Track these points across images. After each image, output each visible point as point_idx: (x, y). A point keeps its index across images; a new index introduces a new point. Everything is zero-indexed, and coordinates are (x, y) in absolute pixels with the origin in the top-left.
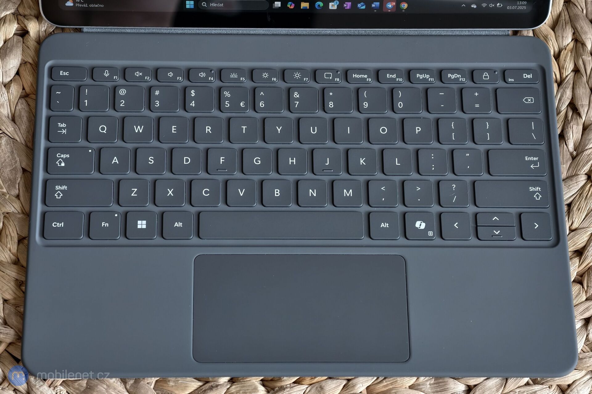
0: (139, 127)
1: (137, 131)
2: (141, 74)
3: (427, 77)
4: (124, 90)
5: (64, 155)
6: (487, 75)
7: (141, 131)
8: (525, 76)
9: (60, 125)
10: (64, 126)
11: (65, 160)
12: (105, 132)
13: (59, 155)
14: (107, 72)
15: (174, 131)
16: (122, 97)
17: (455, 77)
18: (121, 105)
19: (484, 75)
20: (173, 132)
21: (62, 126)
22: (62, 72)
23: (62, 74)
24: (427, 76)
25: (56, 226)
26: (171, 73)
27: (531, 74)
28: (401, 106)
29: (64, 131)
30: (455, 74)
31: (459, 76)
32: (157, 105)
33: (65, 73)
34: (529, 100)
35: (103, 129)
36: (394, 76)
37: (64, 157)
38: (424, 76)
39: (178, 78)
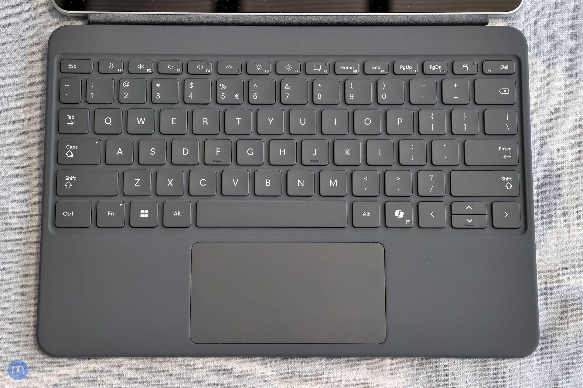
0: (141, 119)
1: (139, 123)
2: (143, 66)
3: (410, 69)
4: (127, 82)
5: (73, 146)
6: (467, 66)
7: (143, 123)
8: (502, 67)
9: (69, 117)
10: (72, 118)
11: (74, 151)
12: (111, 124)
13: (68, 147)
14: (111, 64)
15: (174, 122)
16: (126, 90)
17: (436, 68)
18: (125, 98)
19: (464, 66)
20: (173, 124)
21: (71, 118)
22: (70, 65)
23: (70, 66)
24: (410, 67)
25: (66, 215)
26: (171, 65)
27: (508, 65)
28: (384, 97)
29: (73, 123)
30: (436, 66)
31: (440, 67)
32: (158, 97)
33: (73, 66)
34: (505, 91)
35: (108, 121)
36: (379, 68)
37: (73, 148)
38: (407, 68)
39: (177, 71)
